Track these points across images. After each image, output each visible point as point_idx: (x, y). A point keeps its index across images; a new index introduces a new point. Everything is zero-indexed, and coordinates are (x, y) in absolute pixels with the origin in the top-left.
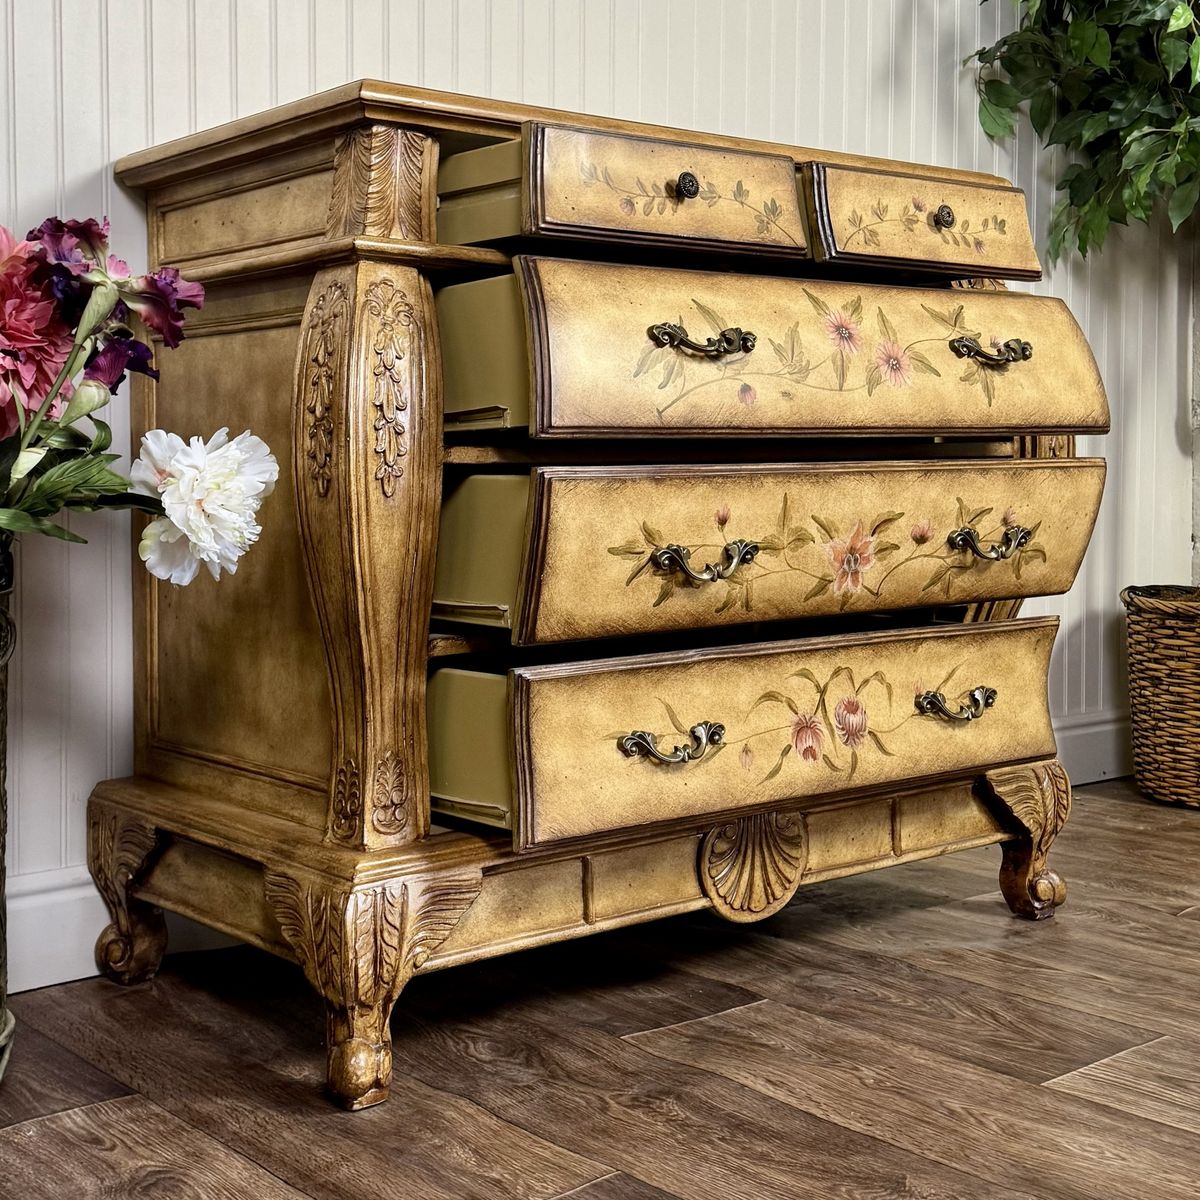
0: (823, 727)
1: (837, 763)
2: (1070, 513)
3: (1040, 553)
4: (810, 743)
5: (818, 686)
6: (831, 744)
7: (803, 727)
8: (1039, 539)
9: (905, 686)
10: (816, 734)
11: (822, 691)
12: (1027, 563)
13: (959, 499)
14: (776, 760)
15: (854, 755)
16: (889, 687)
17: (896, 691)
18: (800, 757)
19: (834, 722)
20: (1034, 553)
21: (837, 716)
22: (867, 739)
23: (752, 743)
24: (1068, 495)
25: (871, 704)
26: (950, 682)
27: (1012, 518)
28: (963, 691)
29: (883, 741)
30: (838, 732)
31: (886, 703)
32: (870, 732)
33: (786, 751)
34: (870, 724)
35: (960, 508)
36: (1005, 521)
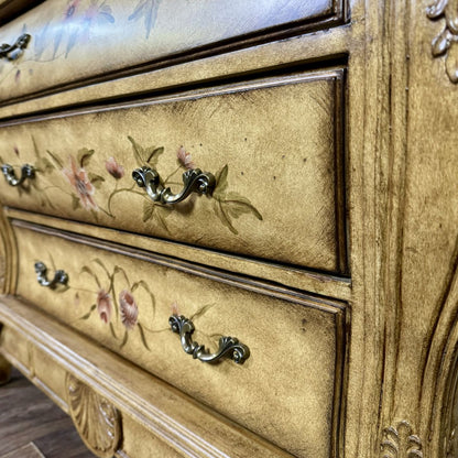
0: (112, 303)
1: (117, 332)
2: (270, 157)
3: (245, 206)
4: (104, 310)
5: (108, 274)
6: (115, 318)
7: (103, 298)
8: (234, 187)
9: (166, 303)
10: (108, 306)
11: (112, 279)
12: (236, 217)
13: (129, 138)
14: (88, 310)
15: (126, 333)
16: (152, 296)
17: (158, 302)
18: (99, 316)
19: (119, 304)
20: (238, 206)
21: (121, 300)
22: (136, 328)
23: (80, 293)
24: (257, 131)
25: (141, 303)
26: (202, 318)
27: (188, 159)
28: (215, 332)
29: (146, 336)
30: (120, 312)
31: (151, 308)
32: (139, 324)
33: (93, 308)
34: (139, 317)
35: (135, 147)
36: (181, 162)
